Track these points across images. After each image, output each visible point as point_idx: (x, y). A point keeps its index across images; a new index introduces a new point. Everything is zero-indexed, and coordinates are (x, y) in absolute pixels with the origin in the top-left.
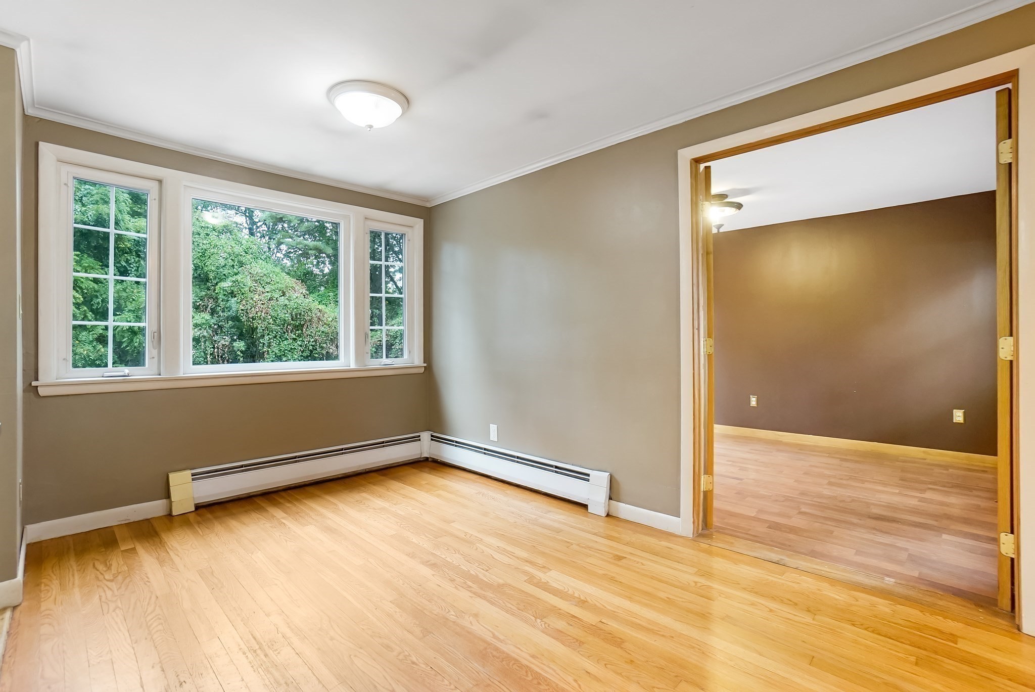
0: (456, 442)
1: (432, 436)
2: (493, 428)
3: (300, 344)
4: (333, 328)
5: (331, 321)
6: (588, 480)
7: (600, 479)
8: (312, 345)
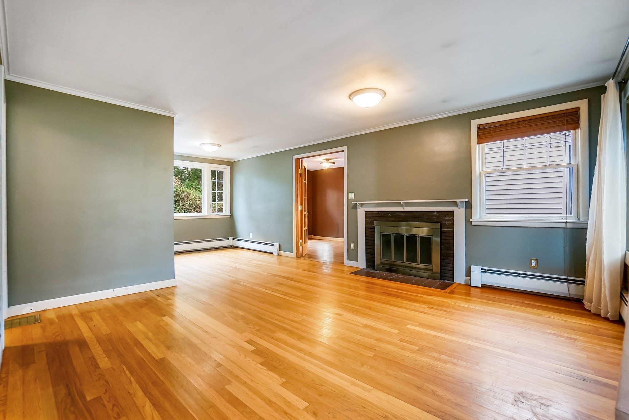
0: (240, 239)
1: (233, 238)
2: (251, 234)
3: (178, 210)
4: (195, 202)
5: (194, 198)
6: (273, 246)
7: (276, 245)
8: (184, 211)
